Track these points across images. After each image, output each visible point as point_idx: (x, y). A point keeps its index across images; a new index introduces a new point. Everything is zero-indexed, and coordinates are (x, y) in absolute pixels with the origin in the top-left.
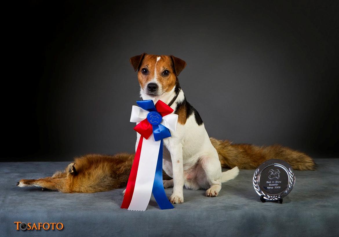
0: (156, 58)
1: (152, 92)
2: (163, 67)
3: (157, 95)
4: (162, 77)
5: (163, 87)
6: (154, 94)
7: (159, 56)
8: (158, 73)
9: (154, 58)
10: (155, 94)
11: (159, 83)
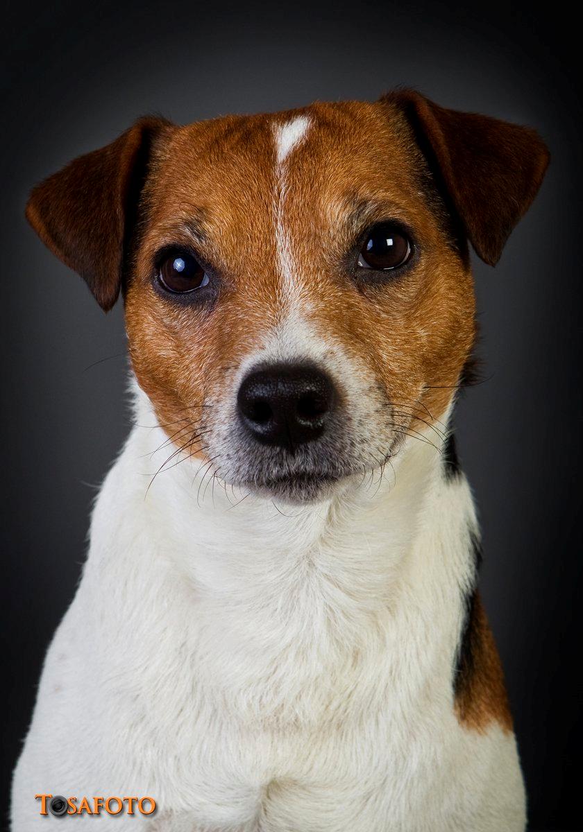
0: (269, 136)
1: (292, 452)
2: (350, 195)
3: (348, 474)
4: (356, 298)
5: (381, 386)
6: (310, 467)
7: (288, 117)
8: (309, 262)
9: (247, 138)
10: (325, 468)
11: (338, 349)
